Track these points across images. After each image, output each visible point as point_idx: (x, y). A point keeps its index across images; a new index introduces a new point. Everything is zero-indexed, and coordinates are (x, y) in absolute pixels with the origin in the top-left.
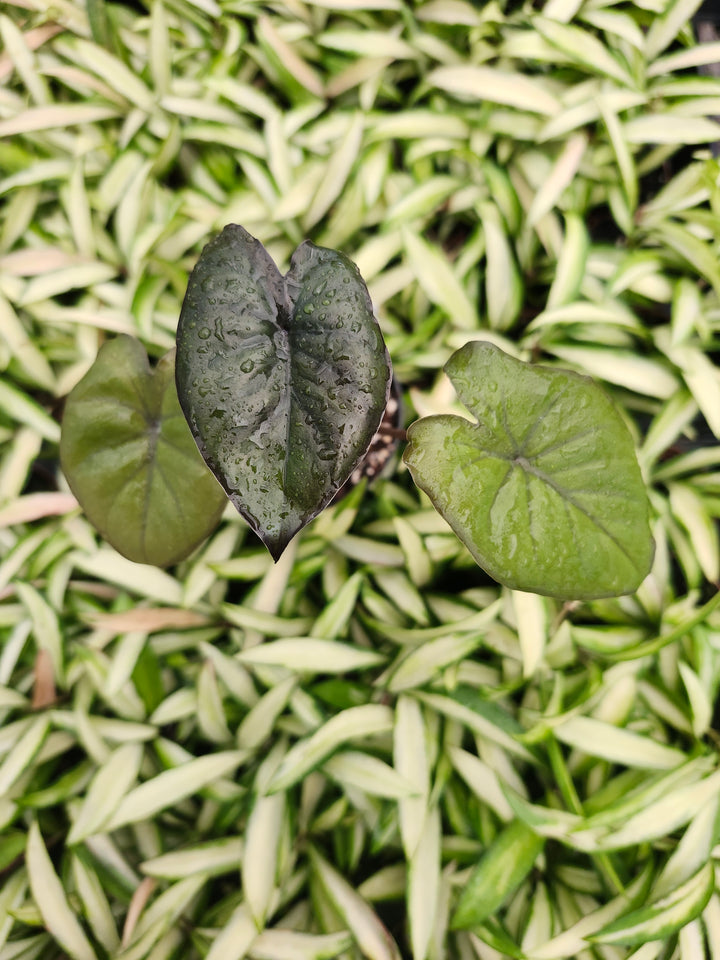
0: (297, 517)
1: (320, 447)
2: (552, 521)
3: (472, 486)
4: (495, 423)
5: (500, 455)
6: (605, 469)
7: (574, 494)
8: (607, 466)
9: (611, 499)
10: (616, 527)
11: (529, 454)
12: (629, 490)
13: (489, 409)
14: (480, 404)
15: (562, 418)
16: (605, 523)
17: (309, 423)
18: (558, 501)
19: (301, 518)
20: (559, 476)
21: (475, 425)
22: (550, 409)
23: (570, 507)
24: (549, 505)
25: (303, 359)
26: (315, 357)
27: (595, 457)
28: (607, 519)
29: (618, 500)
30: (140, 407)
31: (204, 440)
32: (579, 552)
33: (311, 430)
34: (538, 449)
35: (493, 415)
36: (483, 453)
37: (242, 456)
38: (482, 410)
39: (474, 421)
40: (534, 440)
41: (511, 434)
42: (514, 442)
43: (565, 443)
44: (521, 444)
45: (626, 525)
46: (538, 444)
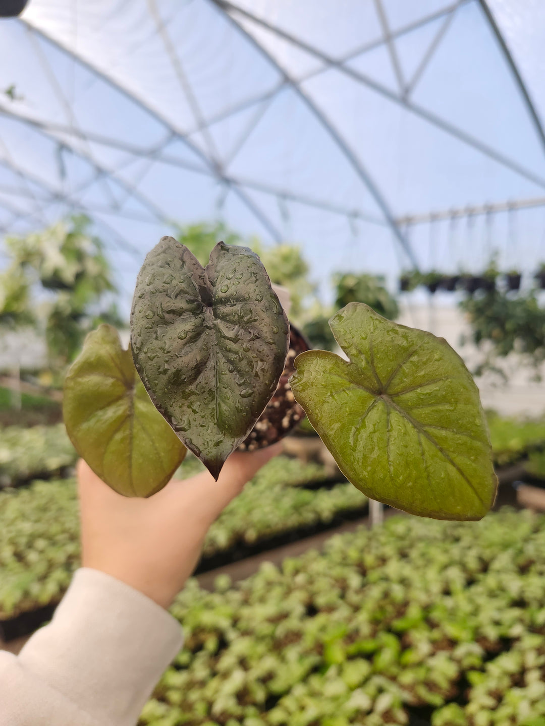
1: (241, 388)
2: (406, 447)
3: (341, 408)
4: (363, 364)
5: (367, 389)
6: (453, 411)
7: (426, 428)
8: (455, 409)
9: (458, 436)
10: (460, 460)
11: (390, 391)
12: (473, 431)
13: (360, 352)
14: (353, 347)
15: (417, 366)
16: (453, 456)
17: (231, 372)
18: (412, 432)
20: (416, 412)
21: (347, 362)
22: (409, 358)
23: (423, 439)
24: (405, 434)
25: (223, 325)
27: (444, 400)
28: (454, 452)
29: (463, 438)
30: (119, 375)
32: (428, 476)
34: (398, 388)
35: (363, 357)
36: (352, 385)
37: (183, 401)
38: (354, 351)
39: (347, 359)
40: (396, 381)
41: (376, 374)
42: (379, 381)
43: (420, 386)
44: (384, 383)
45: (470, 460)
46: (398, 385)
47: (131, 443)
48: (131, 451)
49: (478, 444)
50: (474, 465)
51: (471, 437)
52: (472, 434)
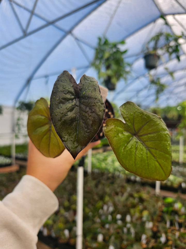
0: (80, 148)
1: (86, 129)
2: (142, 154)
5: (130, 133)
8: (161, 143)
9: (160, 152)
10: (160, 161)
11: (139, 135)
15: (149, 127)
16: (158, 159)
17: (83, 123)
18: (145, 149)
19: (81, 148)
22: (147, 123)
24: (142, 150)
25: (82, 106)
26: (85, 106)
27: (157, 139)
29: (162, 153)
30: (47, 116)
31: (56, 127)
33: (84, 125)
36: (125, 131)
37: (66, 131)
38: (127, 119)
39: (124, 122)
40: (141, 131)
41: (134, 128)
42: (135, 130)
43: (150, 134)
44: (137, 131)
45: (164, 161)
46: (142, 133)
47: (50, 140)
48: (49, 142)
49: (167, 156)
50: (165, 163)
51: (165, 153)
52: (166, 152)
